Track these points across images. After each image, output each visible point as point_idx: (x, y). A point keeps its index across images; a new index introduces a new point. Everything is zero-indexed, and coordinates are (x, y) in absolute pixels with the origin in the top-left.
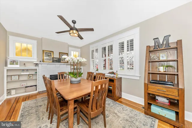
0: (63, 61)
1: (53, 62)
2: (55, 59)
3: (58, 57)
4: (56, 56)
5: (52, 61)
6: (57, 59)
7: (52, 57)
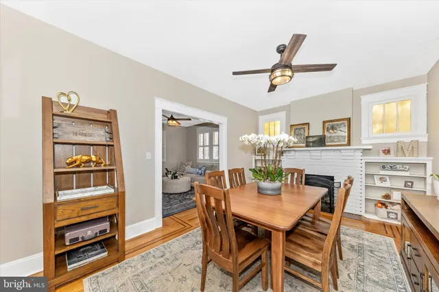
0: (332, 141)
1: (307, 146)
2: (311, 140)
3: (321, 133)
4: (316, 130)
5: (305, 145)
6: (315, 139)
7: (306, 135)
